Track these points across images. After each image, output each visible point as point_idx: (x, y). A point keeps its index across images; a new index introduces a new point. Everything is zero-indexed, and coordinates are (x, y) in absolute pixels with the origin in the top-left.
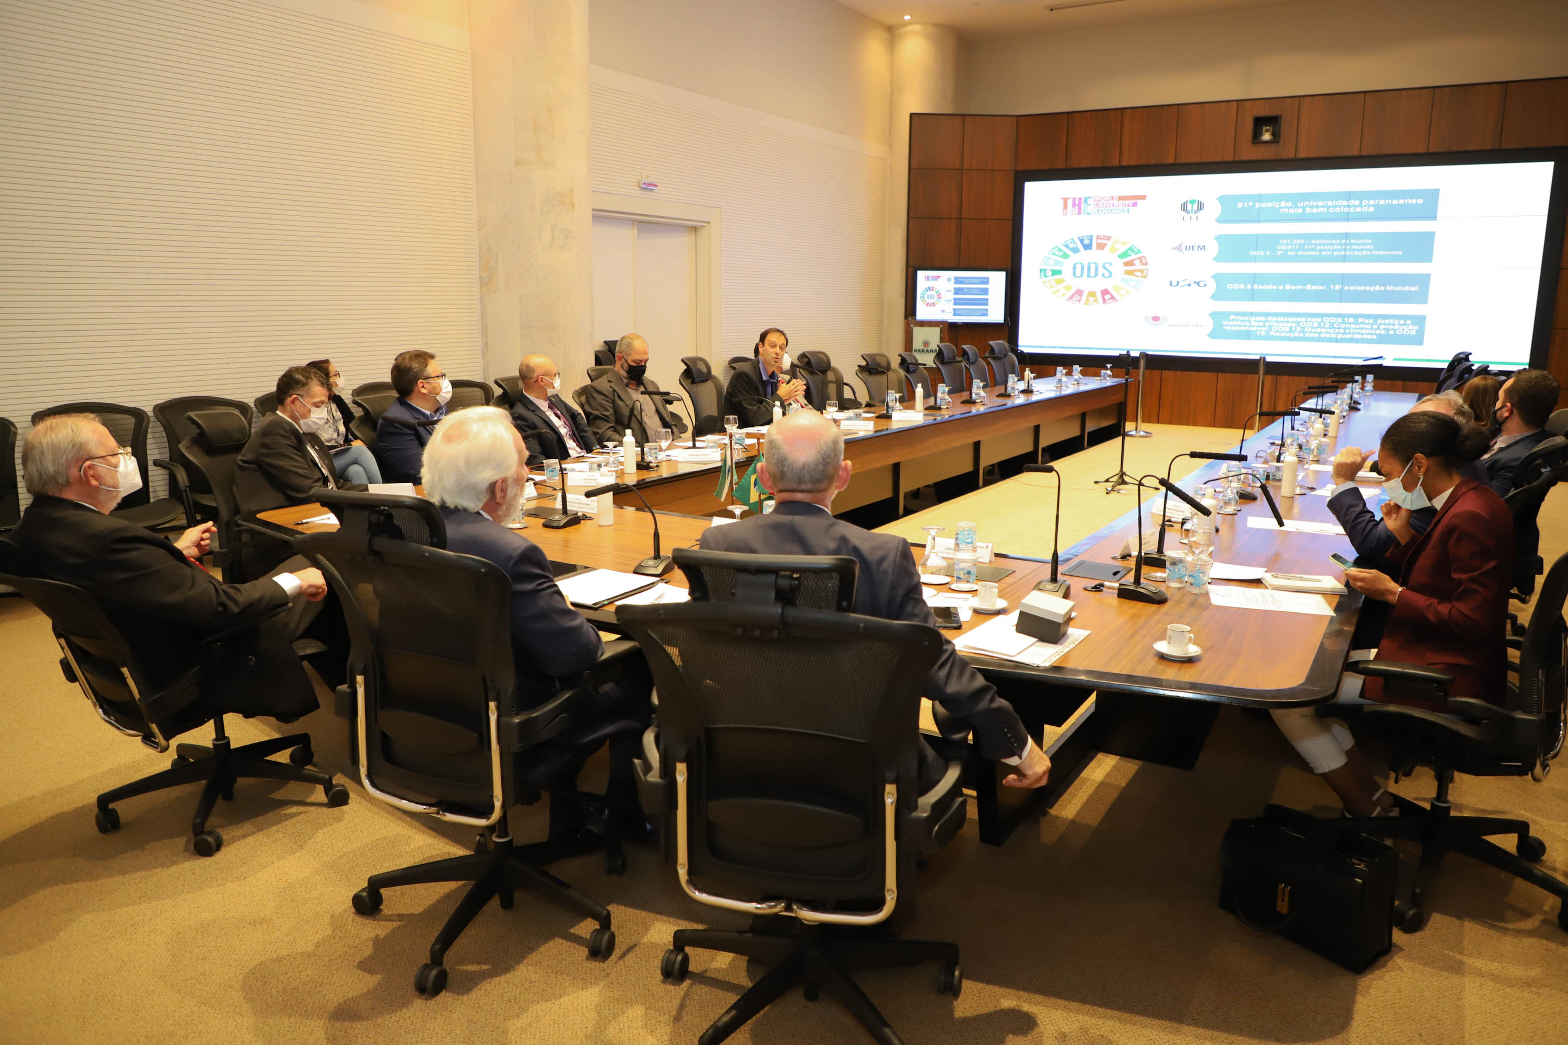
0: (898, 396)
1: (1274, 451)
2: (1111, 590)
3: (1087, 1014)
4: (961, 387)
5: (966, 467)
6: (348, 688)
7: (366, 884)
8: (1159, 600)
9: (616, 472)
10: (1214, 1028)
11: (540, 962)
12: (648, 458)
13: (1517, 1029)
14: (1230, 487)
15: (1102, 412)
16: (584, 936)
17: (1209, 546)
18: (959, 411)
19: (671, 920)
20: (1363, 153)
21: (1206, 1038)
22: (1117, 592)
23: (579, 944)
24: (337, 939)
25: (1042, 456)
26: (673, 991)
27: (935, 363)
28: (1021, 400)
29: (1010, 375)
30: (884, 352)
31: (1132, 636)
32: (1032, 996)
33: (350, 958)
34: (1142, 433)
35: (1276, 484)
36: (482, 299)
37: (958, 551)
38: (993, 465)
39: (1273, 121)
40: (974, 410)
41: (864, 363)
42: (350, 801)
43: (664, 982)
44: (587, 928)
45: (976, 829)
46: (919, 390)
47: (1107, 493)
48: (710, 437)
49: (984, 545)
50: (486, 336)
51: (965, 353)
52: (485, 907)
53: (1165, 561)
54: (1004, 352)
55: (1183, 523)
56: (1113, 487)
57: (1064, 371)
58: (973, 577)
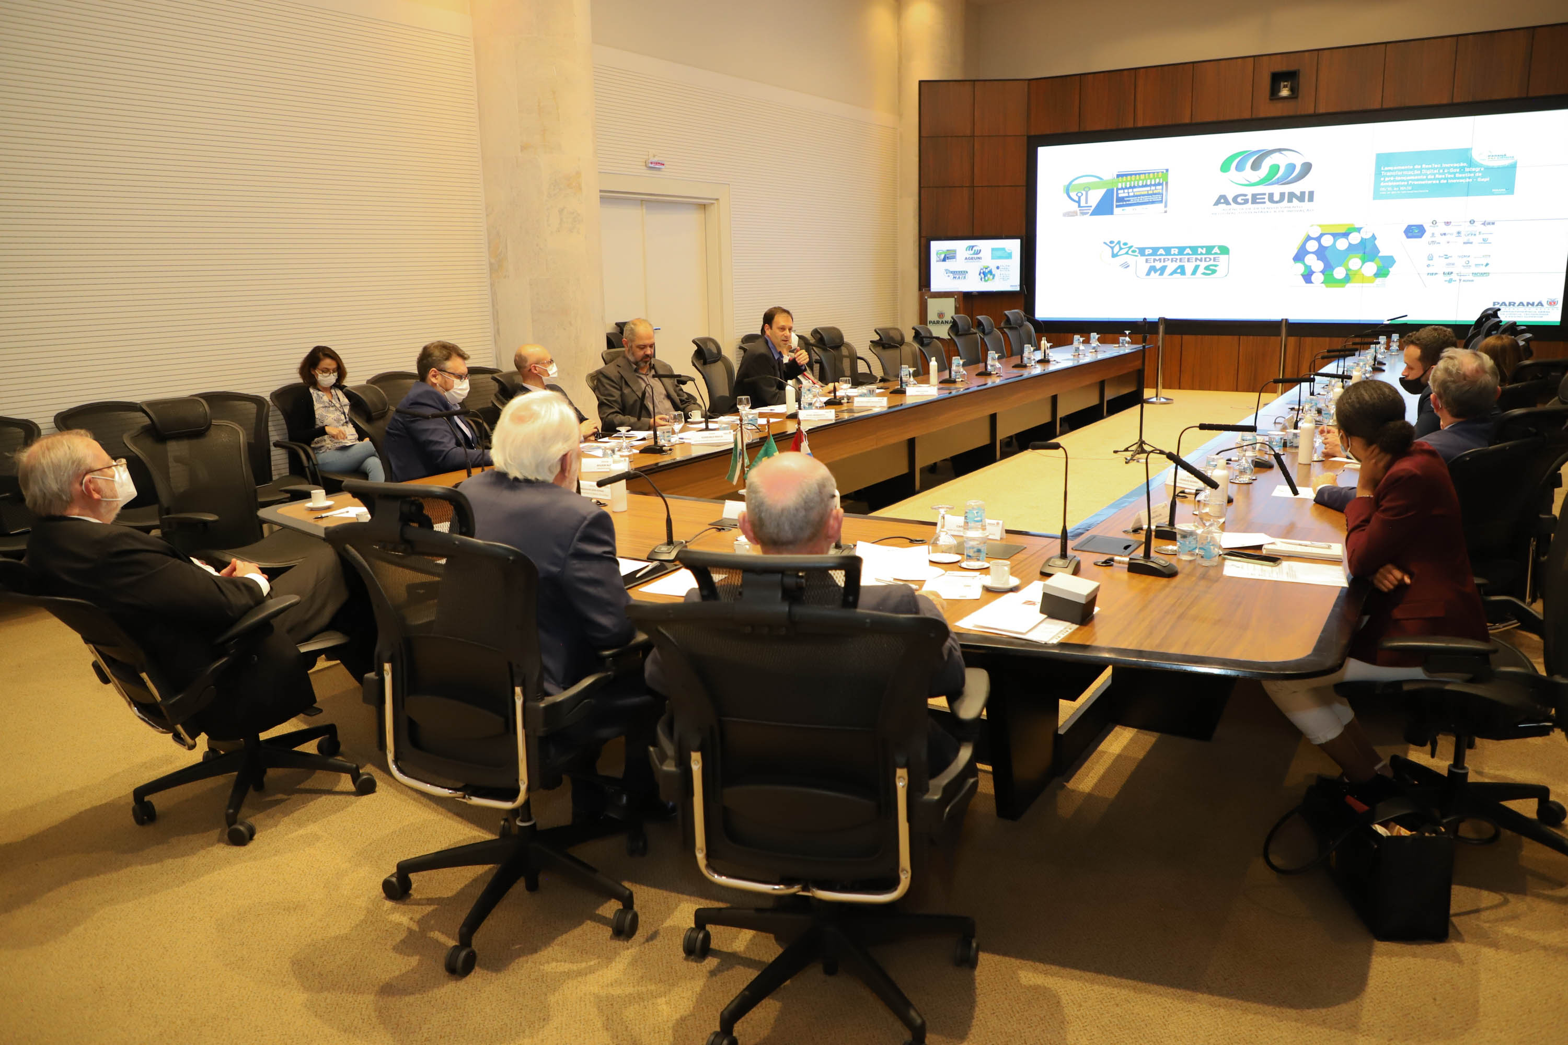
0: (911, 370)
1: (1293, 417)
2: (1121, 565)
3: (1102, 984)
4: (976, 359)
5: (982, 440)
6: (376, 675)
7: (395, 870)
8: (1169, 573)
9: (629, 456)
10: (1228, 995)
11: (566, 943)
12: (662, 442)
13: (1532, 992)
14: (1244, 456)
15: (1120, 380)
16: (608, 916)
17: (1220, 517)
18: (975, 384)
19: (692, 898)
20: (1385, 106)
21: (1220, 1006)
22: (1127, 566)
23: (604, 924)
24: (368, 923)
25: (1061, 426)
26: (696, 969)
27: (949, 335)
28: (1038, 370)
29: (1025, 346)
30: (899, 327)
31: (1141, 610)
32: (1048, 967)
33: (382, 942)
34: (1163, 400)
35: (1294, 450)
36: (492, 285)
37: (968, 529)
38: (1011, 437)
39: (1290, 76)
40: (991, 382)
41: (877, 338)
42: (377, 789)
43: (686, 959)
44: (611, 908)
45: (992, 804)
46: (933, 364)
47: (1126, 463)
48: (722, 419)
49: (994, 522)
50: (498, 323)
51: (980, 324)
52: (511, 890)
53: (1175, 533)
54: (1019, 322)
55: (1196, 494)
56: (1133, 456)
57: (1081, 339)
58: (983, 555)
